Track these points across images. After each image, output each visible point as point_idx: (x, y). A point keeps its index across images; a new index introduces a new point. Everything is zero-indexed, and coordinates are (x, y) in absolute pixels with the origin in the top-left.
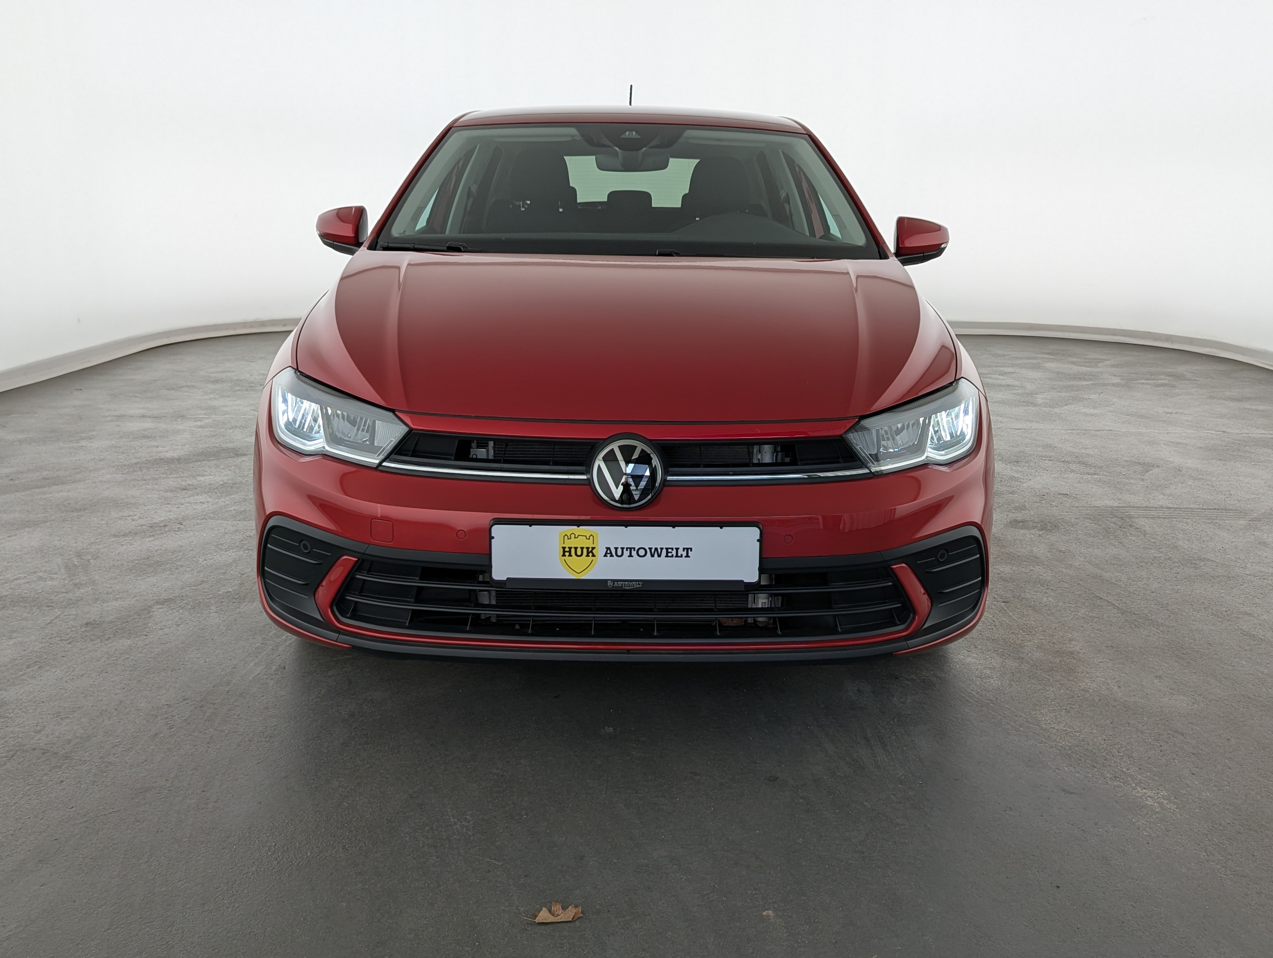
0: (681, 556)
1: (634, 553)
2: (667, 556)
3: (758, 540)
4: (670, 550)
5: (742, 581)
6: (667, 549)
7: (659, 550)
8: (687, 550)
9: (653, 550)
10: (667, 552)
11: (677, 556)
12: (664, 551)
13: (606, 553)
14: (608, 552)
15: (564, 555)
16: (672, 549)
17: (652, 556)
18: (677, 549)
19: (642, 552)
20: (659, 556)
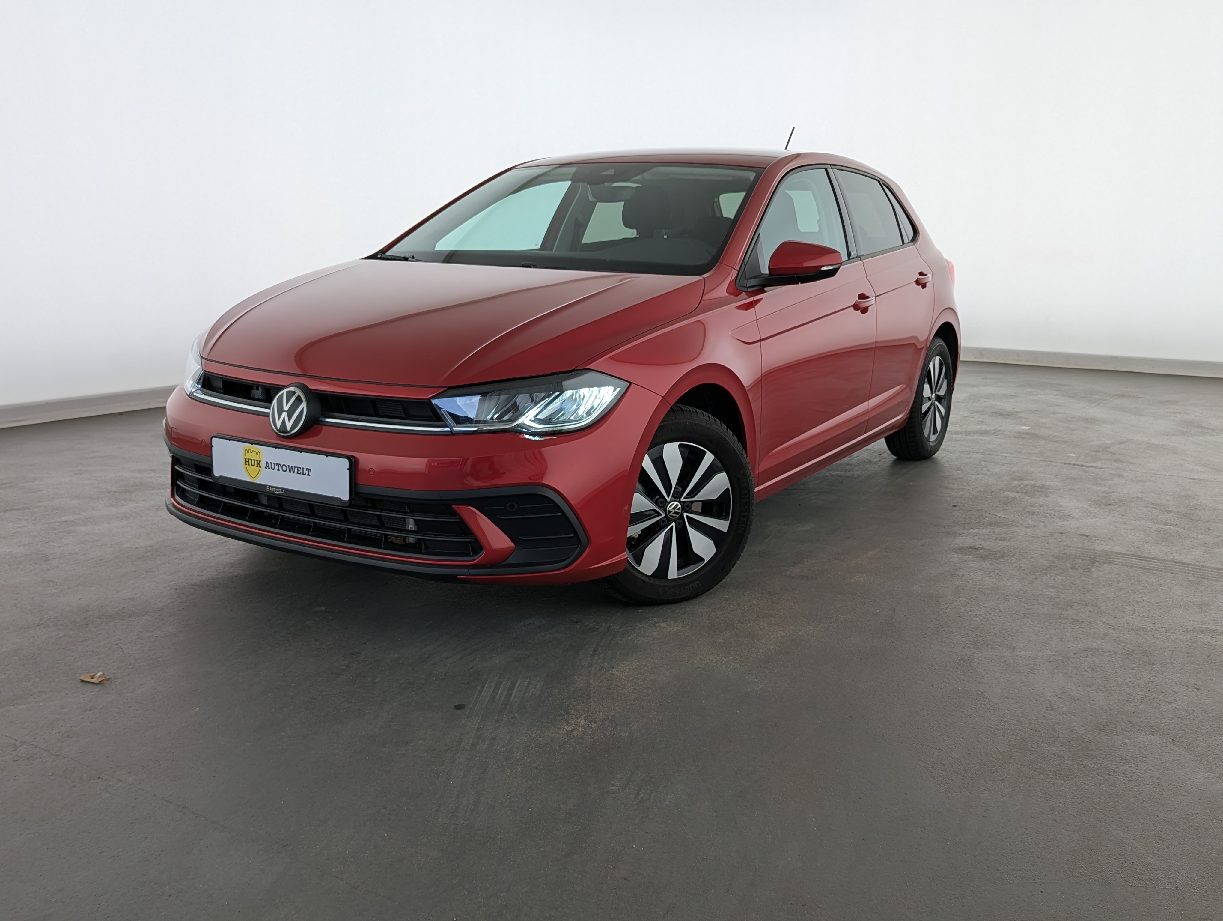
0: (305, 474)
1: (280, 468)
2: (298, 473)
3: (348, 469)
4: (299, 469)
5: (340, 499)
6: (298, 468)
7: (294, 468)
8: (309, 470)
9: (290, 467)
10: (298, 470)
11: (303, 474)
12: (296, 469)
13: (266, 466)
14: (267, 466)
15: (246, 464)
16: (300, 468)
17: (290, 472)
18: (303, 468)
19: (284, 468)
20: (294, 472)
